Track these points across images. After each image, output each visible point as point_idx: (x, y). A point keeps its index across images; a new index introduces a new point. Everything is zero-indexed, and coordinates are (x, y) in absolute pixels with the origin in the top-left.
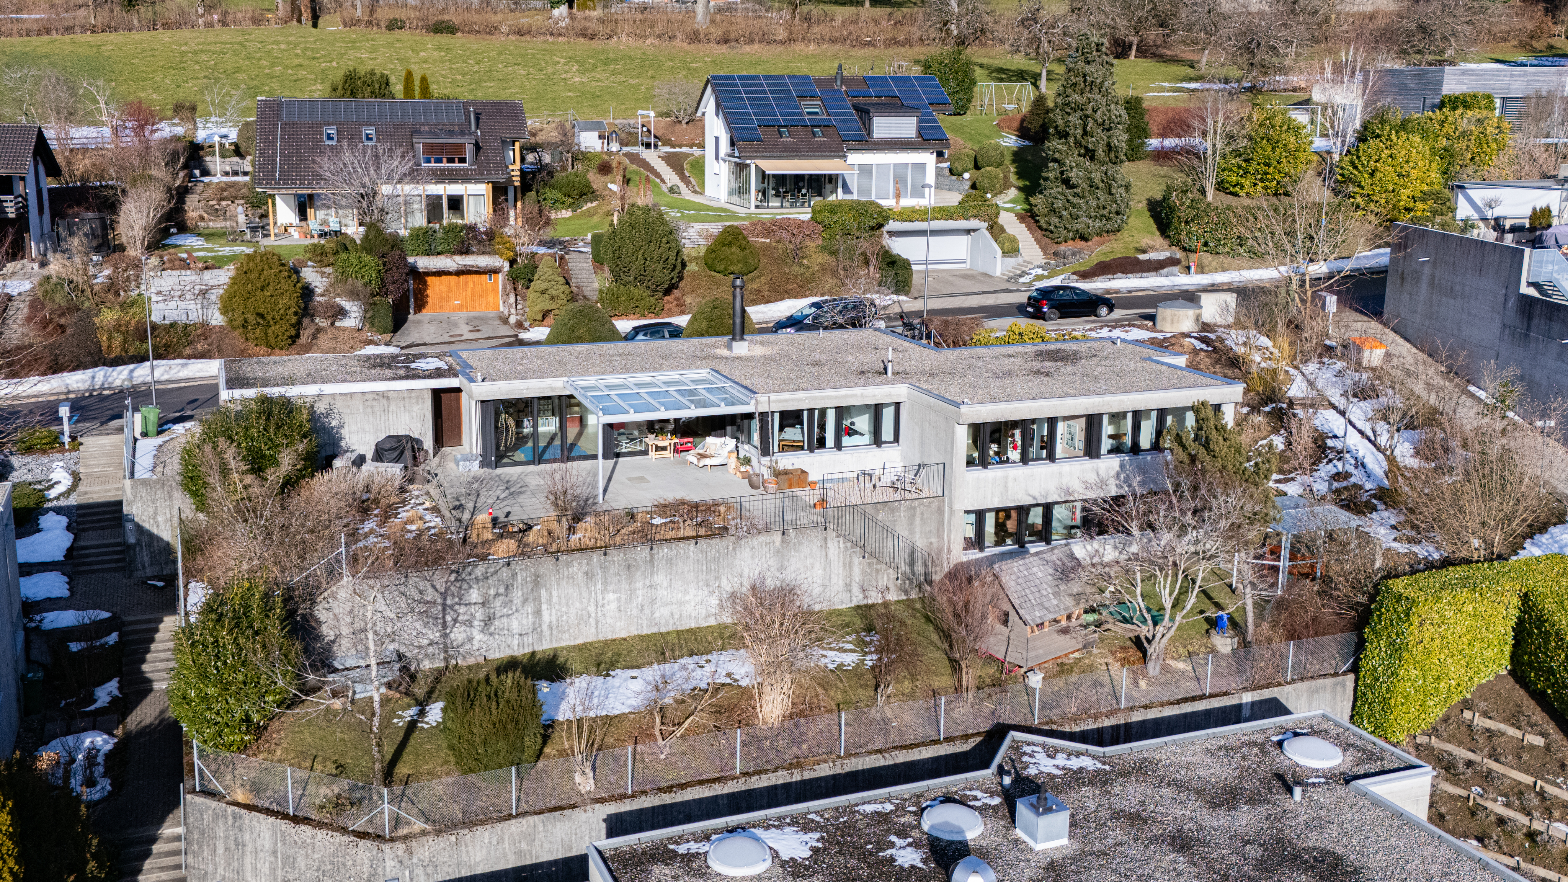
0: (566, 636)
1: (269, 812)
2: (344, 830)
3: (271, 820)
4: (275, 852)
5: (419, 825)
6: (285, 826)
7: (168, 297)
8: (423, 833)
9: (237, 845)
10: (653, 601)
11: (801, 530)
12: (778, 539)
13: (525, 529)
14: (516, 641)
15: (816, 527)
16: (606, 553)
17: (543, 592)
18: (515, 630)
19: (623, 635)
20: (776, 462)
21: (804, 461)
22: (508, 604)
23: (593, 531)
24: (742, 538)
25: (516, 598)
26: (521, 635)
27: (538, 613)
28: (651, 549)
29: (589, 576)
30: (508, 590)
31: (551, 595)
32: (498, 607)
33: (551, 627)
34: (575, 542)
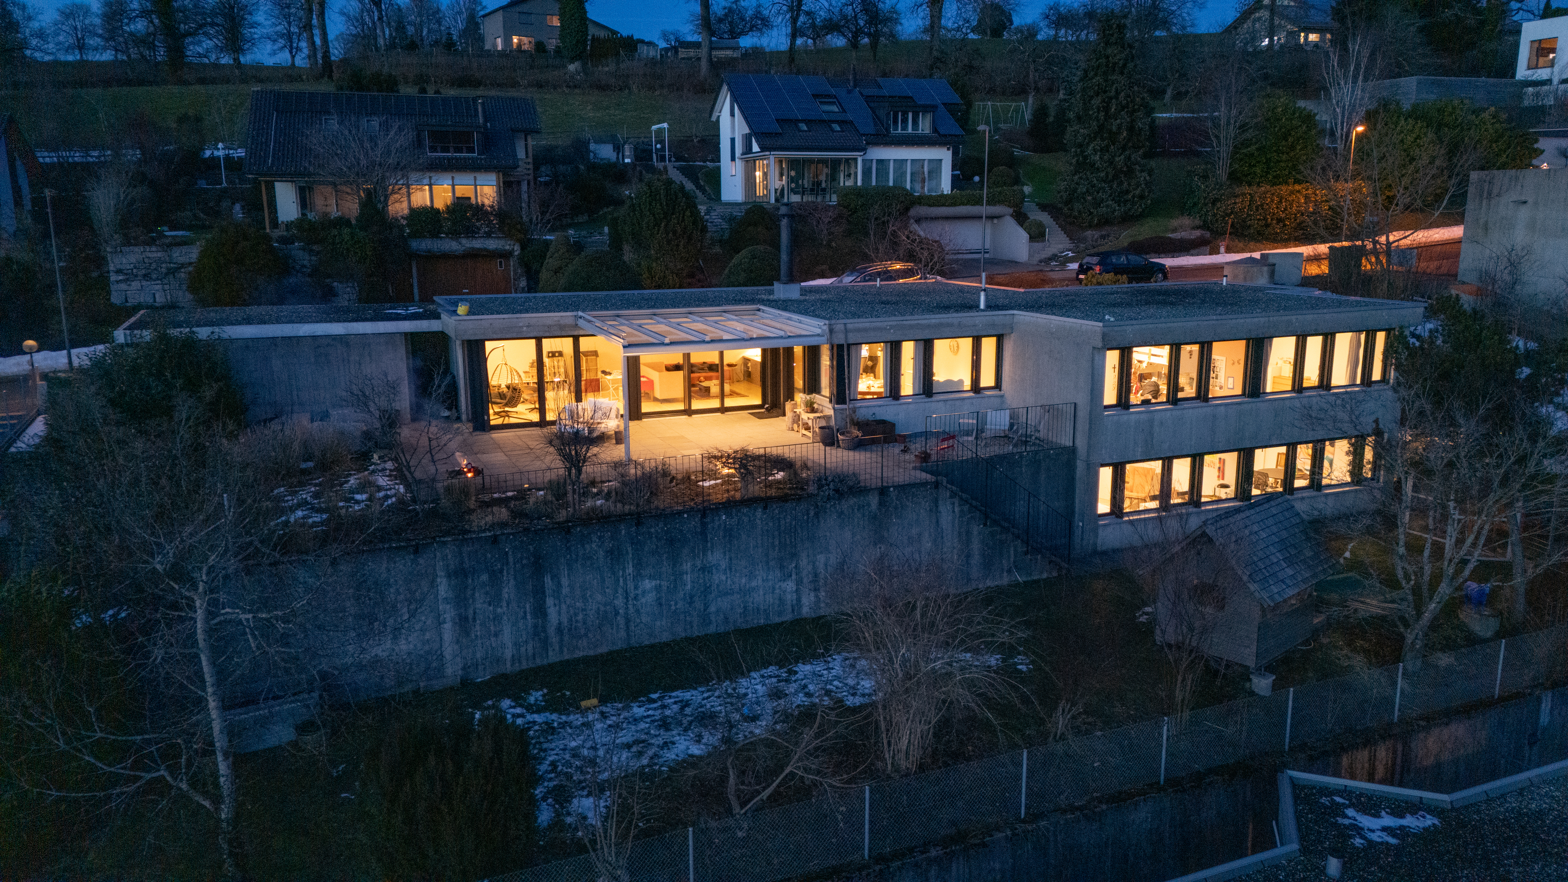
0: (582, 644)
7: (129, 276)
10: (706, 590)
11: (902, 488)
12: (874, 500)
13: (522, 495)
14: (508, 654)
15: (924, 484)
16: (638, 524)
17: (548, 580)
18: (507, 636)
19: (665, 637)
20: (854, 410)
21: (889, 412)
22: (495, 600)
23: (619, 495)
24: (829, 498)
25: (508, 590)
26: (516, 644)
27: (540, 611)
28: (704, 516)
29: (615, 555)
30: (495, 577)
31: (559, 585)
32: (479, 603)
33: (559, 630)
34: (593, 509)
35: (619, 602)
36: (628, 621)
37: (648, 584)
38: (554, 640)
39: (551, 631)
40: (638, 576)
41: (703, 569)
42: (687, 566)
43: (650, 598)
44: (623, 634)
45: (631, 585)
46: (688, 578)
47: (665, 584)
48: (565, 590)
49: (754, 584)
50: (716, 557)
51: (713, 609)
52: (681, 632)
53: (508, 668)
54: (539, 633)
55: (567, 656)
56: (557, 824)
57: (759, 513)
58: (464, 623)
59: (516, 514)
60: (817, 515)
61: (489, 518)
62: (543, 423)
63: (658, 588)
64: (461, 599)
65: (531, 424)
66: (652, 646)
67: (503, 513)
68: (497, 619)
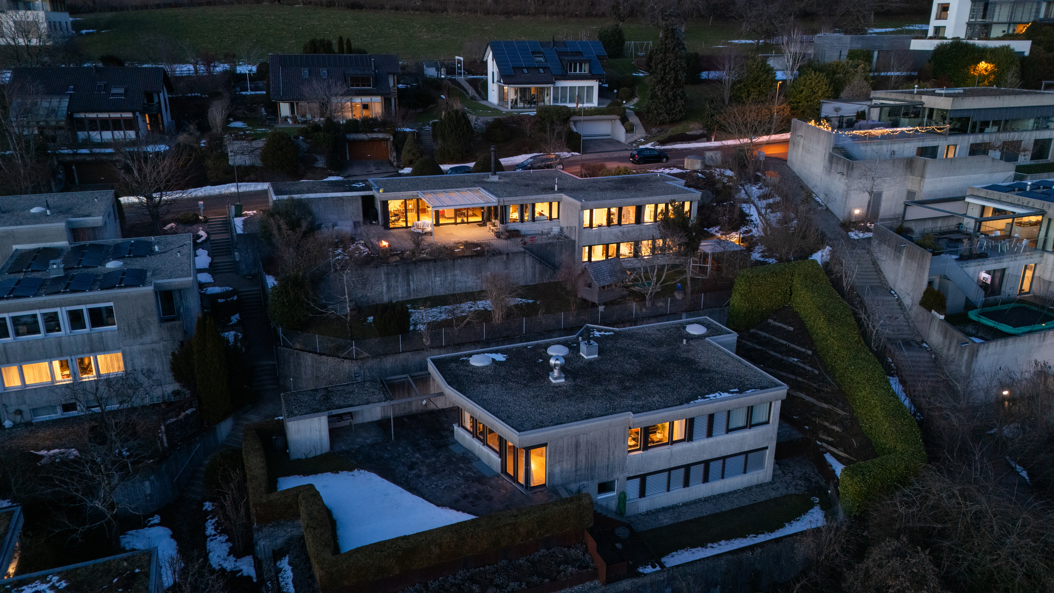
0: (420, 294)
1: (310, 352)
2: (339, 357)
3: (311, 354)
4: (313, 366)
5: (366, 354)
6: (316, 356)
7: (236, 154)
8: (368, 357)
9: (298, 364)
10: (455, 281)
11: (514, 253)
12: (505, 257)
13: (403, 253)
14: (400, 296)
15: (521, 252)
16: (435, 262)
17: (410, 277)
18: (400, 291)
19: (443, 294)
20: (507, 227)
21: (519, 227)
22: (397, 281)
23: (430, 254)
24: (490, 256)
25: (400, 279)
26: (402, 293)
27: (409, 285)
28: (454, 260)
29: (429, 271)
30: (397, 276)
31: (413, 278)
32: (393, 282)
33: (414, 290)
34: (423, 257)
35: (430, 283)
36: (432, 289)
37: (438, 279)
38: (412, 293)
39: (412, 291)
40: (435, 277)
41: (454, 275)
42: (449, 274)
43: (439, 283)
44: (431, 292)
45: (433, 279)
46: (449, 278)
47: (443, 279)
48: (415, 280)
49: (468, 280)
50: (457, 272)
51: (456, 286)
52: (448, 293)
53: (400, 300)
54: (408, 291)
55: (416, 297)
56: (414, 330)
57: (470, 260)
58: (389, 287)
59: (402, 258)
60: (487, 261)
61: (395, 259)
62: (407, 227)
63: (441, 280)
64: (388, 281)
65: (403, 228)
66: (439, 296)
67: (398, 258)
68: (397, 286)
